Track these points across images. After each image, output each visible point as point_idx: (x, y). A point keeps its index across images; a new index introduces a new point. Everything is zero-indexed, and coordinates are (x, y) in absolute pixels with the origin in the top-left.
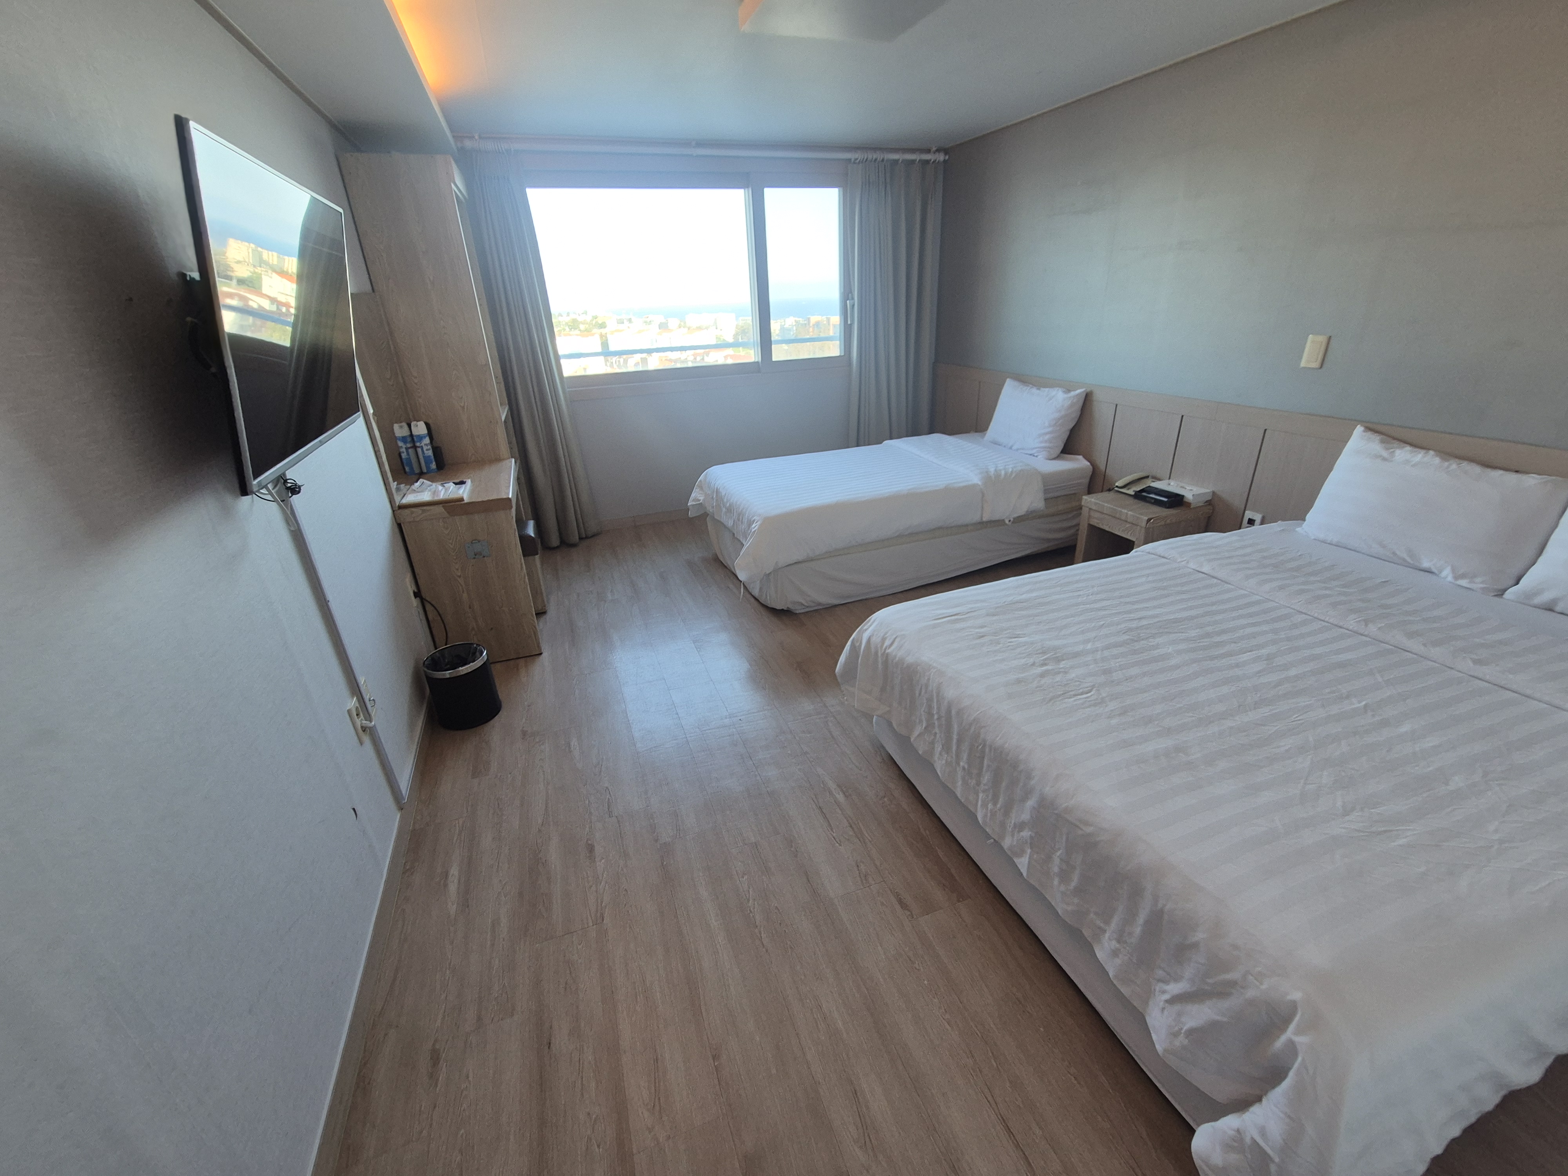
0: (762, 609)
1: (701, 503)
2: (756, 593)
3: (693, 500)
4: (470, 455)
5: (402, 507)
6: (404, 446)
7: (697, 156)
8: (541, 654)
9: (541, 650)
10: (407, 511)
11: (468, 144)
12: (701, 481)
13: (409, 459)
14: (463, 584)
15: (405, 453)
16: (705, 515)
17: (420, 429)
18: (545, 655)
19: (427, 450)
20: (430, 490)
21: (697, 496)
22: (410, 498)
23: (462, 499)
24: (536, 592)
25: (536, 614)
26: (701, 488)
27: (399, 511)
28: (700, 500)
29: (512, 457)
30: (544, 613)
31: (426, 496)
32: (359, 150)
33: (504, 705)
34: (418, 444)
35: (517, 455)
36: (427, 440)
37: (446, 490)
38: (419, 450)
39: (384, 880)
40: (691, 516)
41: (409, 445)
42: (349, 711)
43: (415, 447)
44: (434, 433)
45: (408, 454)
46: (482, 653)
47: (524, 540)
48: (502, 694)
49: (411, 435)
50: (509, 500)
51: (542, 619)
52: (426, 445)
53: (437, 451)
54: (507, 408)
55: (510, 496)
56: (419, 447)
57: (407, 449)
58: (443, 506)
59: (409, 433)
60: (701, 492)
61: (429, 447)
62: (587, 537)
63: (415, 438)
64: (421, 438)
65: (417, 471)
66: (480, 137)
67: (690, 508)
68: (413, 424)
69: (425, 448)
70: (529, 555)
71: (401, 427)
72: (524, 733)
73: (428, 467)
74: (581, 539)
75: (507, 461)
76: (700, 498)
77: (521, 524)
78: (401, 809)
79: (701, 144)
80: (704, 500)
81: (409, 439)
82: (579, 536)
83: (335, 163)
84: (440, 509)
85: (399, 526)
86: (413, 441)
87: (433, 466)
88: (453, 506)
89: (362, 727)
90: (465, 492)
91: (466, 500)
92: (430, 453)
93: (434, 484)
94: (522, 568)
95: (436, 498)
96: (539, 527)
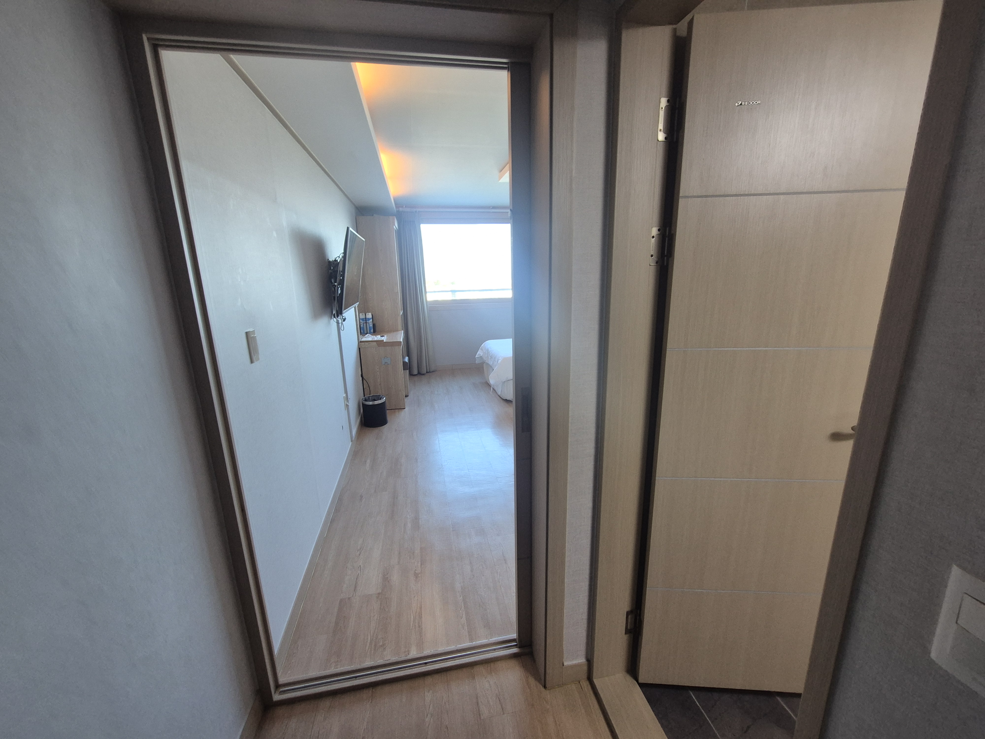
0: (501, 400)
1: (481, 356)
2: (499, 393)
3: (478, 355)
4: (386, 328)
5: (361, 342)
6: (362, 322)
7: (492, 212)
8: (405, 408)
9: (405, 406)
10: (363, 343)
11: (401, 209)
12: (482, 347)
13: (363, 328)
14: (379, 374)
15: (362, 325)
16: (483, 363)
17: (369, 316)
18: (407, 409)
19: (371, 324)
20: (371, 338)
21: (480, 353)
22: (364, 339)
23: (383, 341)
24: (406, 387)
25: (405, 396)
26: (482, 349)
27: (360, 343)
28: (480, 355)
29: (402, 330)
30: (408, 396)
31: (370, 339)
32: (363, 215)
33: (389, 422)
34: (367, 322)
35: (404, 330)
36: (371, 320)
37: (378, 338)
38: (368, 324)
39: (346, 456)
40: (477, 363)
41: (364, 322)
42: (344, 397)
43: (366, 323)
44: (373, 318)
45: (363, 325)
46: (384, 398)
47: (404, 363)
48: (389, 418)
49: (366, 318)
50: (401, 342)
51: (407, 398)
52: (370, 322)
53: (374, 325)
54: (402, 311)
55: (401, 341)
56: (368, 323)
57: (363, 323)
58: (376, 343)
59: (365, 317)
60: (482, 352)
61: (372, 323)
62: (430, 372)
63: (367, 319)
64: (369, 319)
65: (366, 332)
66: (406, 207)
67: (477, 359)
68: (367, 314)
69: (370, 323)
70: (405, 370)
71: (362, 315)
72: (396, 430)
73: (370, 331)
74: (427, 372)
75: (400, 332)
76: (481, 354)
77: (404, 358)
78: (352, 441)
79: (494, 208)
80: (483, 355)
81: (365, 320)
82: (426, 371)
83: (355, 219)
84: (375, 343)
85: (359, 348)
86: (366, 320)
87: (372, 331)
88: (380, 343)
89: (346, 404)
90: (385, 339)
91: (385, 341)
92: (371, 326)
93: (373, 336)
94: (402, 371)
95: (374, 340)
96: (409, 359)
